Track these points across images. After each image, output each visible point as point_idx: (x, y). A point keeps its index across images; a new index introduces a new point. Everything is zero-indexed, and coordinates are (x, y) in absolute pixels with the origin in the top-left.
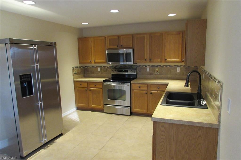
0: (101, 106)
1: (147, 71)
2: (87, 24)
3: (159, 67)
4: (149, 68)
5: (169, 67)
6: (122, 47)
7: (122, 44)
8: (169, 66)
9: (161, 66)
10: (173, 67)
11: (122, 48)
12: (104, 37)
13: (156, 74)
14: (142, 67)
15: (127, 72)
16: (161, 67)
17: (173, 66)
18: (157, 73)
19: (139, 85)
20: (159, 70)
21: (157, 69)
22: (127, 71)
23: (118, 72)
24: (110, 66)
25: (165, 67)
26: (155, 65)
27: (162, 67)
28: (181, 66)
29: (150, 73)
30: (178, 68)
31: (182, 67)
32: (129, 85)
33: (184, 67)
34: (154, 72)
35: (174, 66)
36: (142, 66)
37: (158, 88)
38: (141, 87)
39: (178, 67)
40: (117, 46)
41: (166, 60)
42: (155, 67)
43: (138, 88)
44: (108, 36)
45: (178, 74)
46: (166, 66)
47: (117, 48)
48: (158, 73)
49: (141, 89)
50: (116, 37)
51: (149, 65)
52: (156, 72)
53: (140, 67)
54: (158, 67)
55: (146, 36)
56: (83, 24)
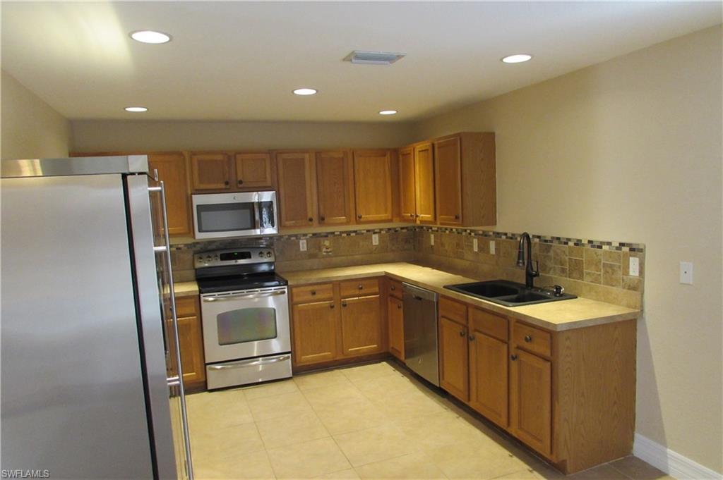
0: (194, 373)
1: (301, 250)
2: (144, 110)
3: (332, 236)
4: (305, 241)
5: (354, 234)
6: (241, 186)
7: (240, 178)
8: (355, 232)
9: (336, 233)
10: (363, 234)
11: (241, 188)
12: (180, 154)
13: (323, 257)
14: (287, 239)
15: (250, 257)
16: (337, 235)
17: (363, 232)
18: (327, 252)
19: (311, 288)
20: (330, 244)
21: (327, 243)
22: (247, 256)
23: (219, 260)
24: (186, 245)
25: (344, 235)
26: (320, 233)
27: (339, 235)
28: (381, 230)
29: (310, 255)
30: (374, 236)
31: (382, 232)
32: (284, 292)
33: (387, 232)
34: (320, 250)
35: (365, 231)
36: (287, 237)
37: (361, 288)
38: (317, 292)
39: (375, 233)
40: (227, 183)
41: (360, 217)
42: (322, 237)
43: (310, 297)
44: (193, 153)
45: (375, 250)
46: (348, 233)
47: (225, 189)
48: (330, 252)
49: (318, 296)
50: (220, 157)
51: (306, 233)
52: (324, 250)
53: (282, 240)
54: (329, 236)
55: (307, 156)
56: (129, 109)
